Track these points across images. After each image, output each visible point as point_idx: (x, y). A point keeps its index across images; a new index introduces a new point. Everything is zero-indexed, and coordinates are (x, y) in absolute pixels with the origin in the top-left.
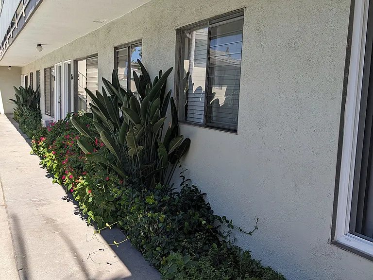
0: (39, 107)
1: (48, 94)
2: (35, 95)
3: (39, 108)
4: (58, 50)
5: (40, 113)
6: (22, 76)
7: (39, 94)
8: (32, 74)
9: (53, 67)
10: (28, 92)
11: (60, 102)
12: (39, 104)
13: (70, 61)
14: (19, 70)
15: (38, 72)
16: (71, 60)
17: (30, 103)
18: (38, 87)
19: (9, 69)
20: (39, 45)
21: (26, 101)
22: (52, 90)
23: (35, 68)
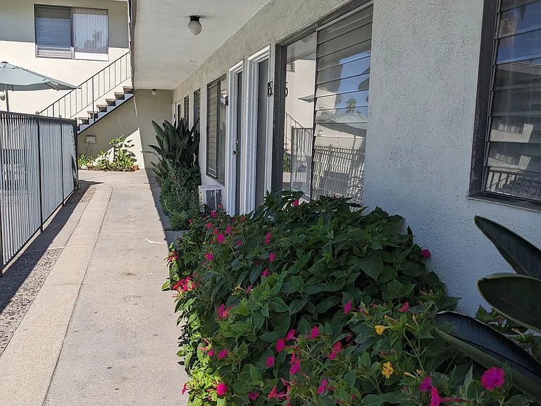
0: (197, 159)
1: (213, 134)
2: (191, 138)
3: (197, 163)
4: (235, 37)
5: (198, 171)
6: (174, 105)
7: (198, 135)
8: (186, 99)
9: (224, 77)
10: (178, 131)
11: (237, 153)
12: (197, 154)
13: (266, 52)
14: (168, 95)
15: (197, 94)
16: (268, 48)
17: (180, 153)
18: (197, 121)
19: (154, 93)
20: (195, 19)
21: (174, 148)
22: (221, 128)
23: (192, 87)
